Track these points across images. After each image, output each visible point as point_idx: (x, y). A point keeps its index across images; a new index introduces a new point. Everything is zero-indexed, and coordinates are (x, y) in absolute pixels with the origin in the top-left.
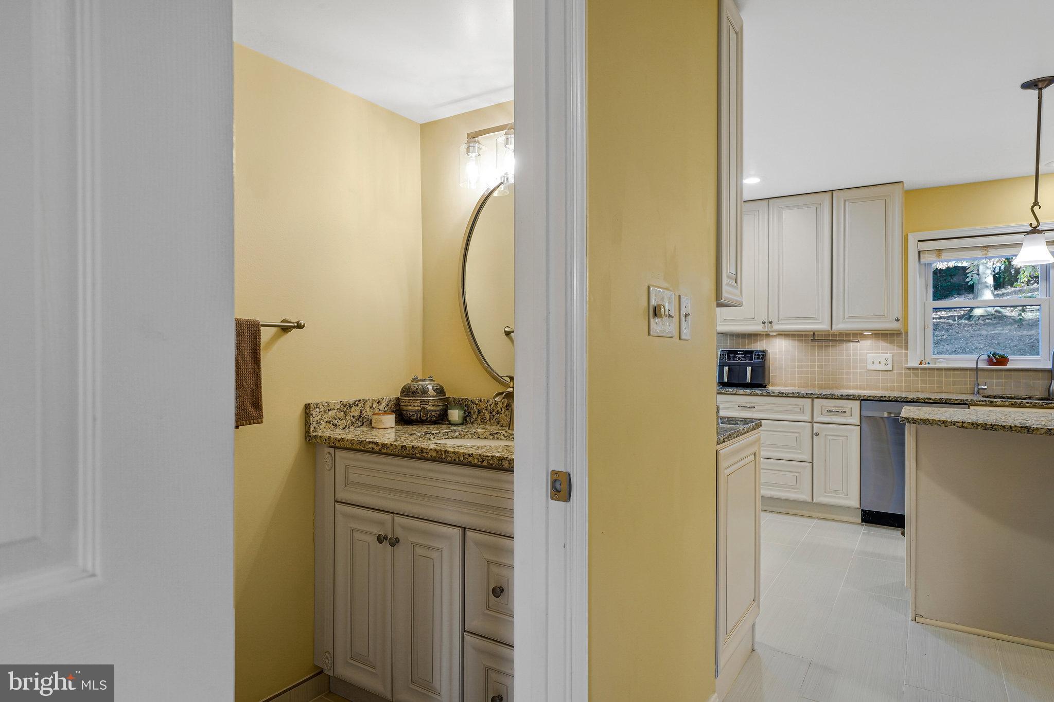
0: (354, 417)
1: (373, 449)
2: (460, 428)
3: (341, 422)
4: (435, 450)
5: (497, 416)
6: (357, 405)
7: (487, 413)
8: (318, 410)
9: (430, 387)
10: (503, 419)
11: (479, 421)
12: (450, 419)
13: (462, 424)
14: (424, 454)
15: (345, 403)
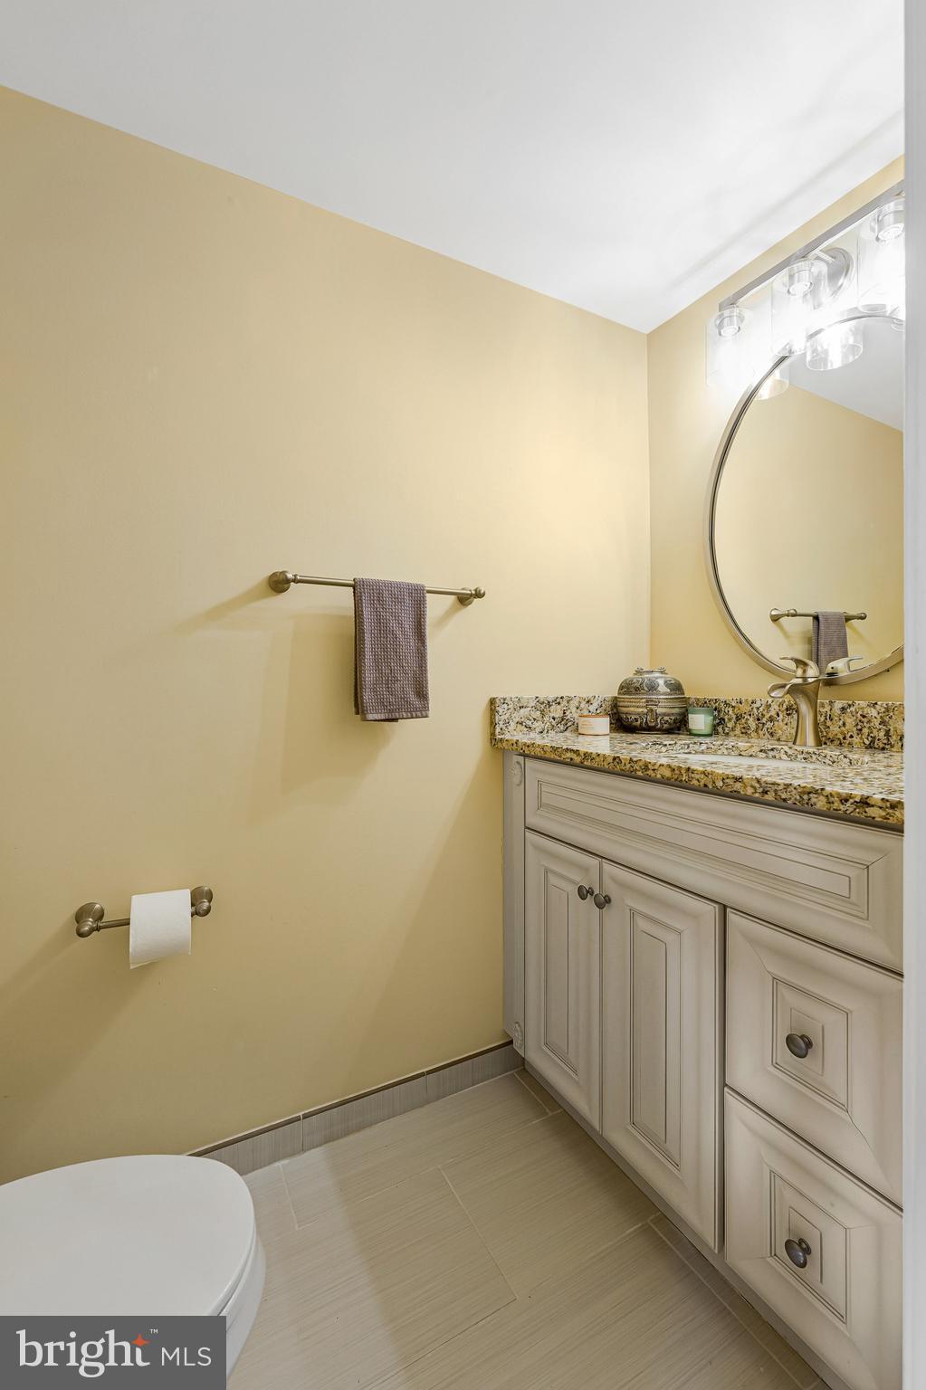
0: (554, 718)
1: (572, 759)
2: (708, 740)
3: (536, 724)
4: (669, 766)
5: (769, 725)
6: (559, 703)
7: (751, 719)
8: (505, 705)
9: (661, 682)
10: (781, 729)
11: (738, 731)
12: (691, 726)
13: (710, 735)
14: (650, 772)
15: (542, 700)
